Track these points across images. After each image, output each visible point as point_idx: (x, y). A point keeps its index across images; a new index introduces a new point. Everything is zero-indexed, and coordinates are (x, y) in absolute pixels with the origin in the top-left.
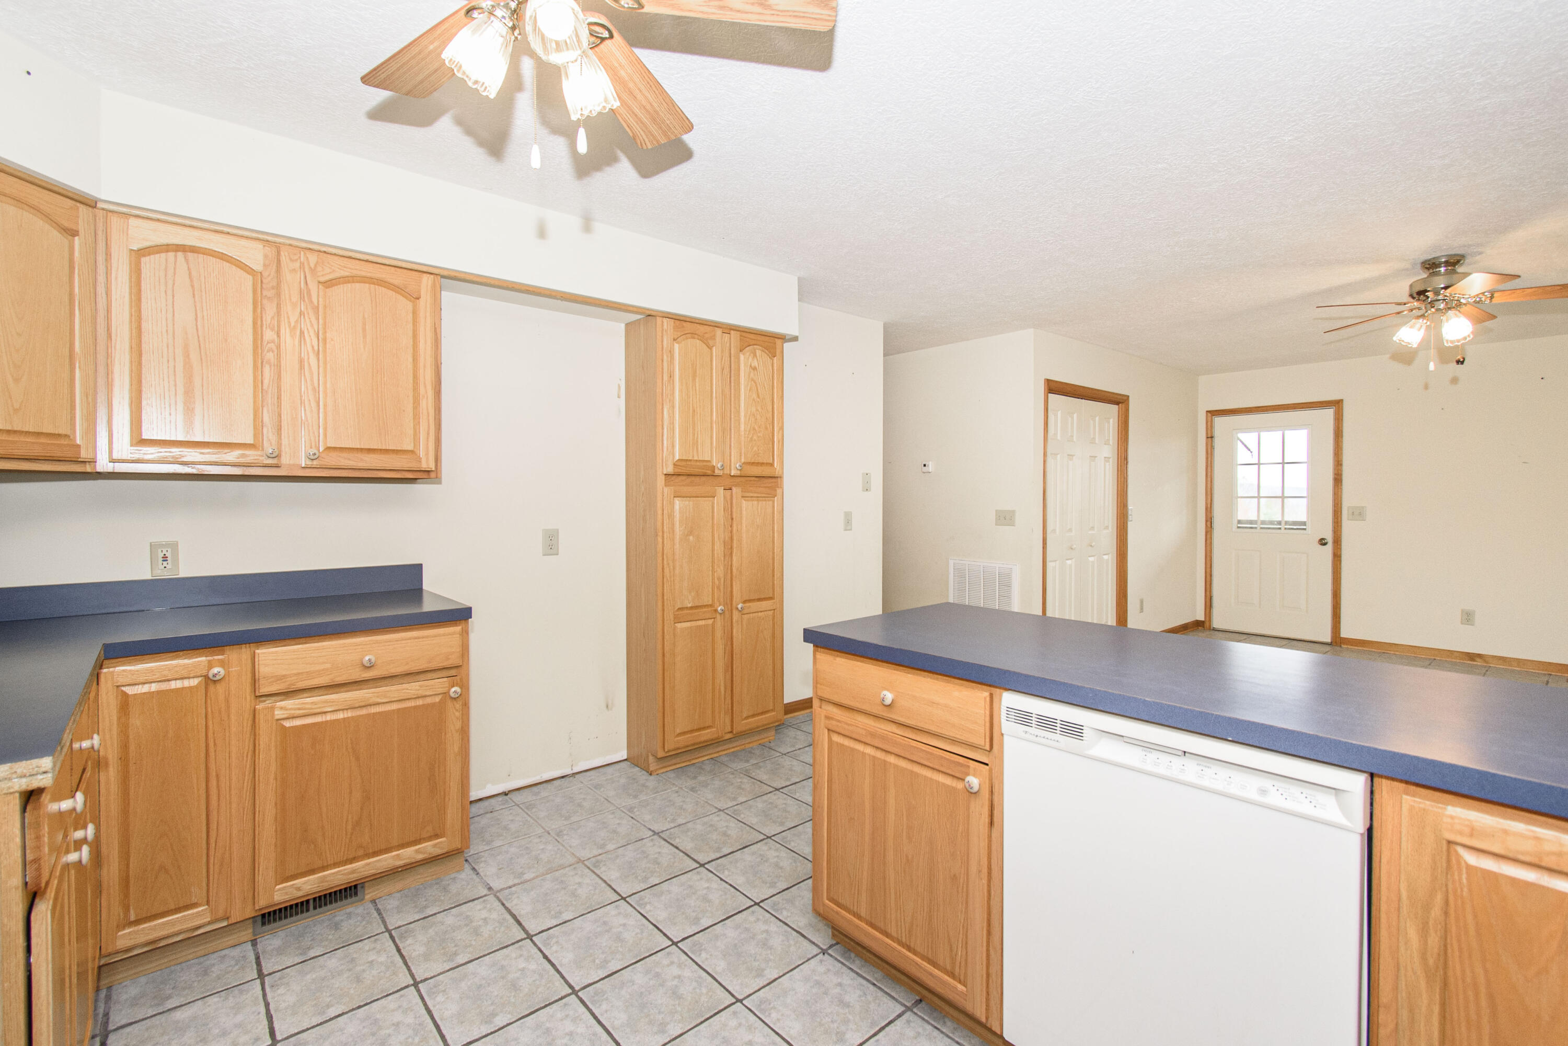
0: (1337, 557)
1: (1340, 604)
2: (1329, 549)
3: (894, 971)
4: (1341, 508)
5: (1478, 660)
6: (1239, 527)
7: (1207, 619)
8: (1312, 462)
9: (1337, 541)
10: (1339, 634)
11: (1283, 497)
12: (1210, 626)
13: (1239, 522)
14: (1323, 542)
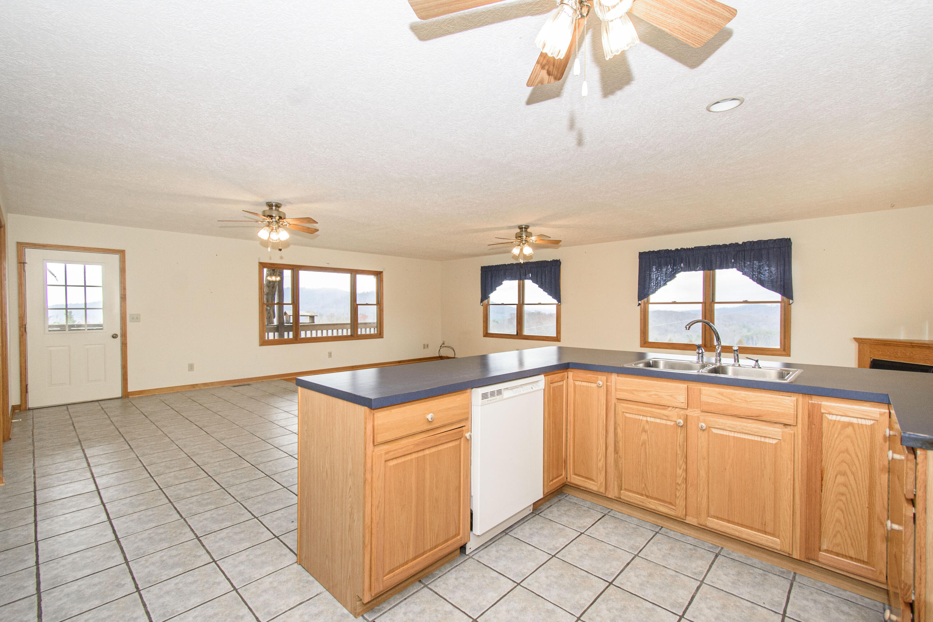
0: (124, 345)
1: (127, 372)
2: (118, 340)
3: (399, 587)
4: (126, 315)
5: (196, 387)
6: (50, 331)
7: (24, 402)
8: (106, 286)
9: (124, 335)
10: (127, 390)
11: (86, 309)
12: (26, 407)
13: (50, 326)
14: (115, 336)
